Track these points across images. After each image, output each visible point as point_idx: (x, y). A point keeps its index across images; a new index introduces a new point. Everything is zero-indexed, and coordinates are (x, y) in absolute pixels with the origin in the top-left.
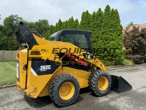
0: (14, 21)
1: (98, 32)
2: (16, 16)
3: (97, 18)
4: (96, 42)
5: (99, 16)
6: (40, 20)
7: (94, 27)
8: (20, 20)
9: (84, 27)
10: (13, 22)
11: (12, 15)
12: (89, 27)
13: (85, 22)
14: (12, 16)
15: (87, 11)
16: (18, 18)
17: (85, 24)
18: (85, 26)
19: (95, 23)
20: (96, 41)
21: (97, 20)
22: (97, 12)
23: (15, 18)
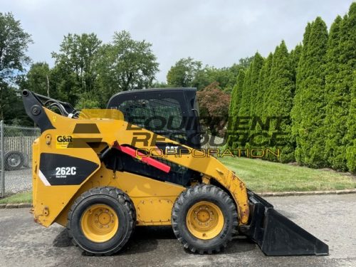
0: (187, 73)
1: (349, 74)
2: (190, 59)
3: (345, 33)
4: (344, 104)
5: (350, 26)
6: (241, 60)
7: (337, 61)
8: (196, 67)
9: (309, 65)
10: (185, 74)
11: (182, 60)
12: (325, 63)
13: (312, 51)
14: (181, 62)
15: (318, 19)
16: (193, 63)
17: (312, 55)
18: (312, 62)
19: (339, 47)
20: (342, 100)
21: (345, 39)
22: (346, 16)
23: (188, 65)
